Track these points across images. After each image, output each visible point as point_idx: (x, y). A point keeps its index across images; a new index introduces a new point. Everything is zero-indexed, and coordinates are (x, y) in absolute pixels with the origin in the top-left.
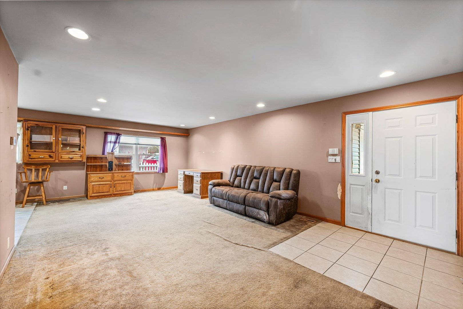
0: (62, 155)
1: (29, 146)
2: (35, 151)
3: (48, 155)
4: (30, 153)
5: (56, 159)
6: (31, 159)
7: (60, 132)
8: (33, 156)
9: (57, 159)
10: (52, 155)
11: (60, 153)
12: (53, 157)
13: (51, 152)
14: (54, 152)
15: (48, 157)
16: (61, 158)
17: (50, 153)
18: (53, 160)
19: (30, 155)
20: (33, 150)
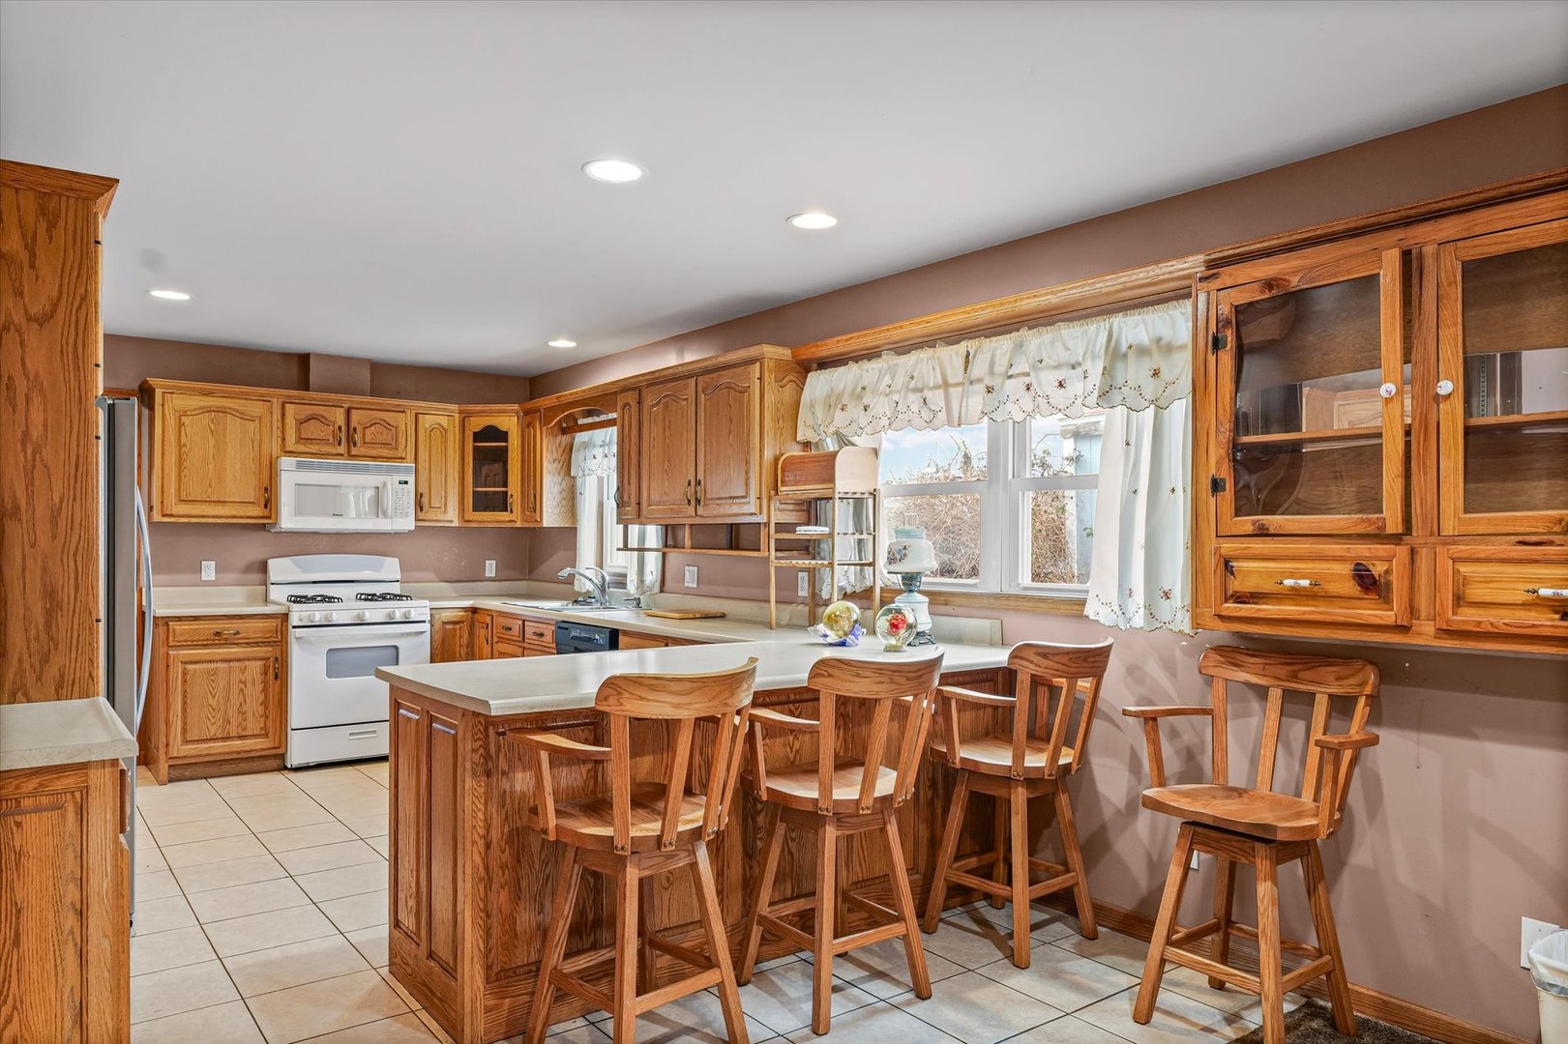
0: (1465, 569)
1: (1229, 485)
2: (1262, 533)
3: (1346, 569)
4: (1228, 547)
5: (1413, 610)
6: (1240, 598)
7: (1445, 313)
8: (1248, 573)
9: (1423, 604)
10: (1378, 569)
11: (1453, 540)
12: (1388, 585)
13: (1371, 529)
14: (1396, 539)
15: (1351, 588)
16: (1459, 600)
17: (1362, 550)
18: (1388, 616)
19: (1227, 566)
20: (1247, 524)
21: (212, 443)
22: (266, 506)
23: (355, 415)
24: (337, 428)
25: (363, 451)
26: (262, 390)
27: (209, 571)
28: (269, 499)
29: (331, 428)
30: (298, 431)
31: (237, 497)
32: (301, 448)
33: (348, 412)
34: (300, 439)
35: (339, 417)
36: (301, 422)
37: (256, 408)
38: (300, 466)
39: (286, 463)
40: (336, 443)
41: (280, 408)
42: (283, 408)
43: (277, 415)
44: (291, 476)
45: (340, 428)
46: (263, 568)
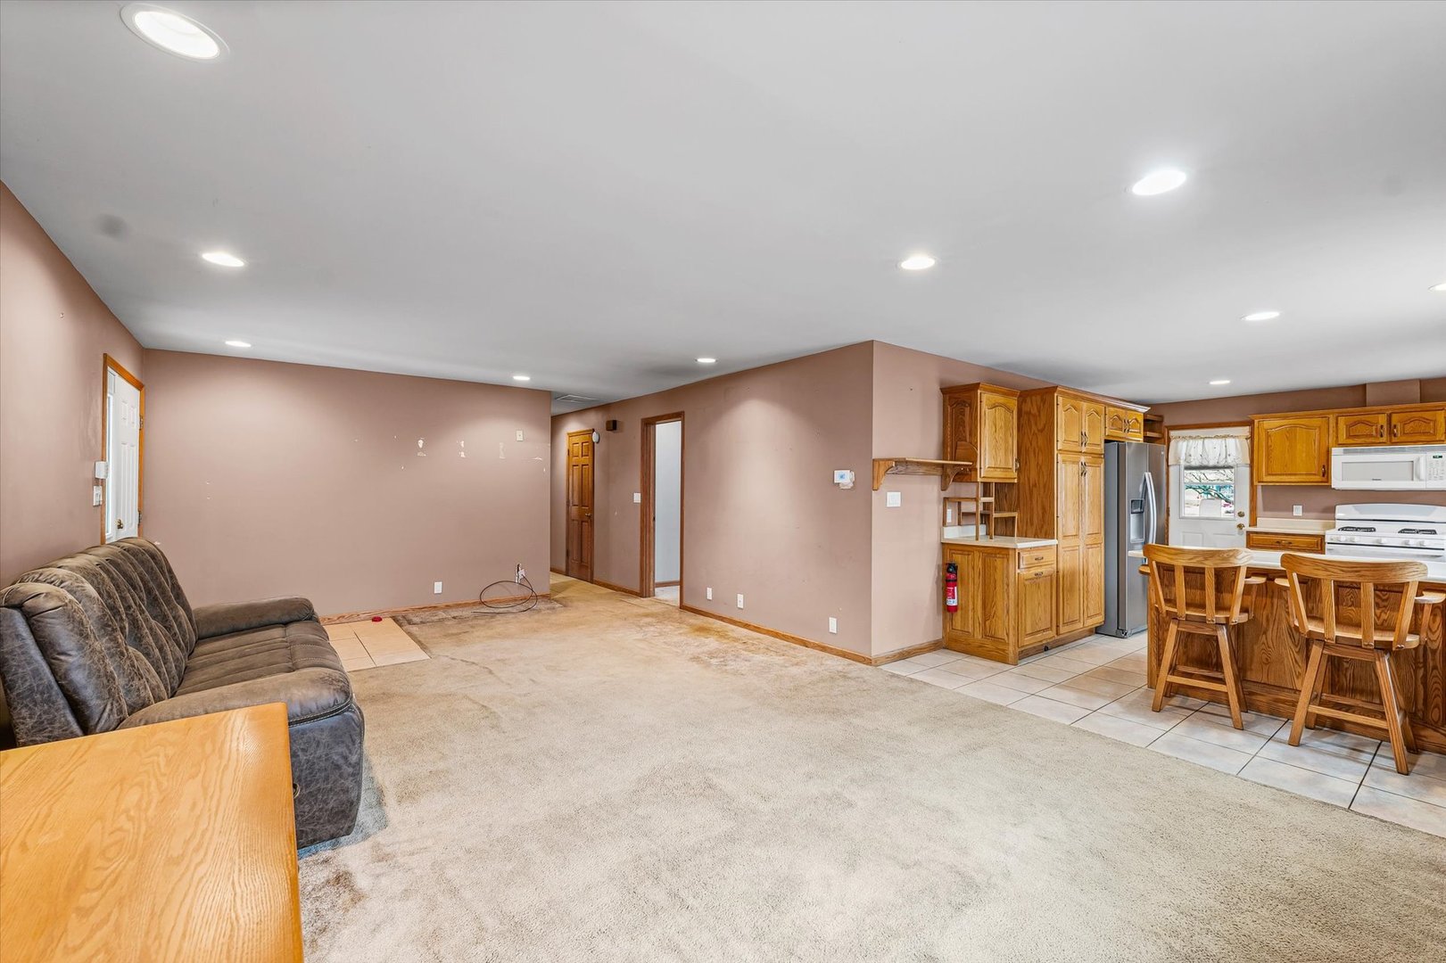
21: (1287, 444)
22: (1324, 476)
23: (1395, 418)
24: (1379, 426)
25: (1404, 438)
26: (1321, 412)
27: (1298, 510)
28: (1326, 472)
29: (1374, 427)
30: (1348, 431)
31: (1303, 471)
32: (1351, 441)
33: (1390, 417)
34: (1349, 436)
35: (1382, 420)
36: (1349, 427)
37: (1316, 422)
38: (1346, 452)
39: (1336, 451)
40: (1379, 436)
41: (1335, 421)
42: (1337, 420)
43: (1332, 423)
44: (1339, 458)
45: (1382, 427)
46: (1333, 510)
